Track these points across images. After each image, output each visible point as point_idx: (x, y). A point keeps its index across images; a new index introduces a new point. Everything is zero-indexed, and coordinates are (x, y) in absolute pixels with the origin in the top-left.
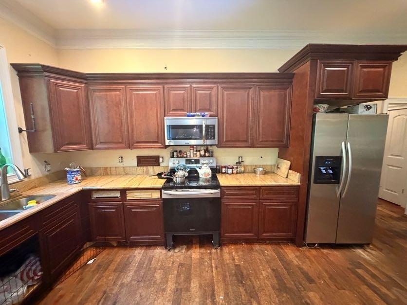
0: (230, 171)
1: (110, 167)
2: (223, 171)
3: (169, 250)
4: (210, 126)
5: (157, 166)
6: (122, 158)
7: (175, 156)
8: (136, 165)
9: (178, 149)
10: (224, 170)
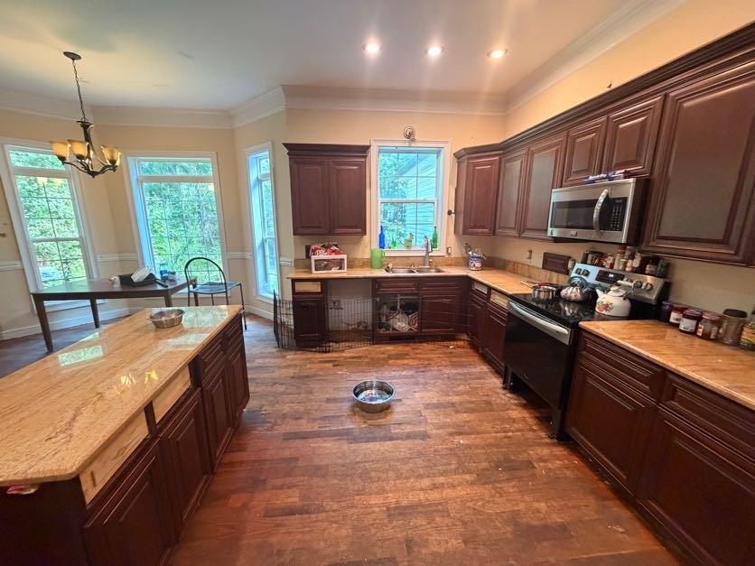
0: (686, 324)
1: (515, 263)
2: (672, 320)
3: (505, 388)
4: (617, 201)
5: (564, 273)
6: (531, 252)
7: (589, 262)
8: (540, 265)
9: (600, 248)
10: (674, 316)
